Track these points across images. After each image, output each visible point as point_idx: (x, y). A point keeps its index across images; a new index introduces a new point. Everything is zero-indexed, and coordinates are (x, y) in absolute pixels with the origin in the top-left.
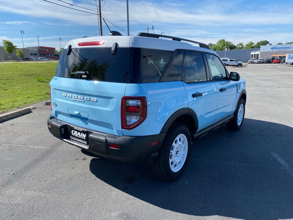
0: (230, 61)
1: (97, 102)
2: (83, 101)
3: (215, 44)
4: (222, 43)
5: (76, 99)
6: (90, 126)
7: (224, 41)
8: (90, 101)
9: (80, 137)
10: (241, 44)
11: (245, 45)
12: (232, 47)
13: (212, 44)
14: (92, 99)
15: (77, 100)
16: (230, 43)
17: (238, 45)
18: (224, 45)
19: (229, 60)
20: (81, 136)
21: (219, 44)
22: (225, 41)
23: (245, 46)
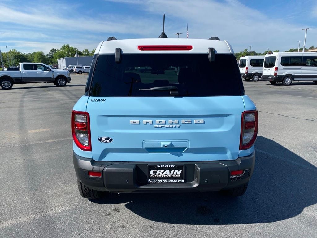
0: (86, 68)
1: (204, 123)
2: (178, 125)
3: (59, 49)
4: (67, 49)
5: (163, 125)
6: (186, 157)
7: (68, 46)
8: (191, 123)
9: (170, 176)
10: (87, 51)
11: (91, 51)
12: (80, 54)
13: (56, 50)
14: (196, 120)
15: (165, 126)
16: (75, 49)
17: (83, 51)
18: (69, 51)
19: (84, 67)
20: (171, 174)
21: (63, 50)
22: (70, 47)
23: (90, 53)
